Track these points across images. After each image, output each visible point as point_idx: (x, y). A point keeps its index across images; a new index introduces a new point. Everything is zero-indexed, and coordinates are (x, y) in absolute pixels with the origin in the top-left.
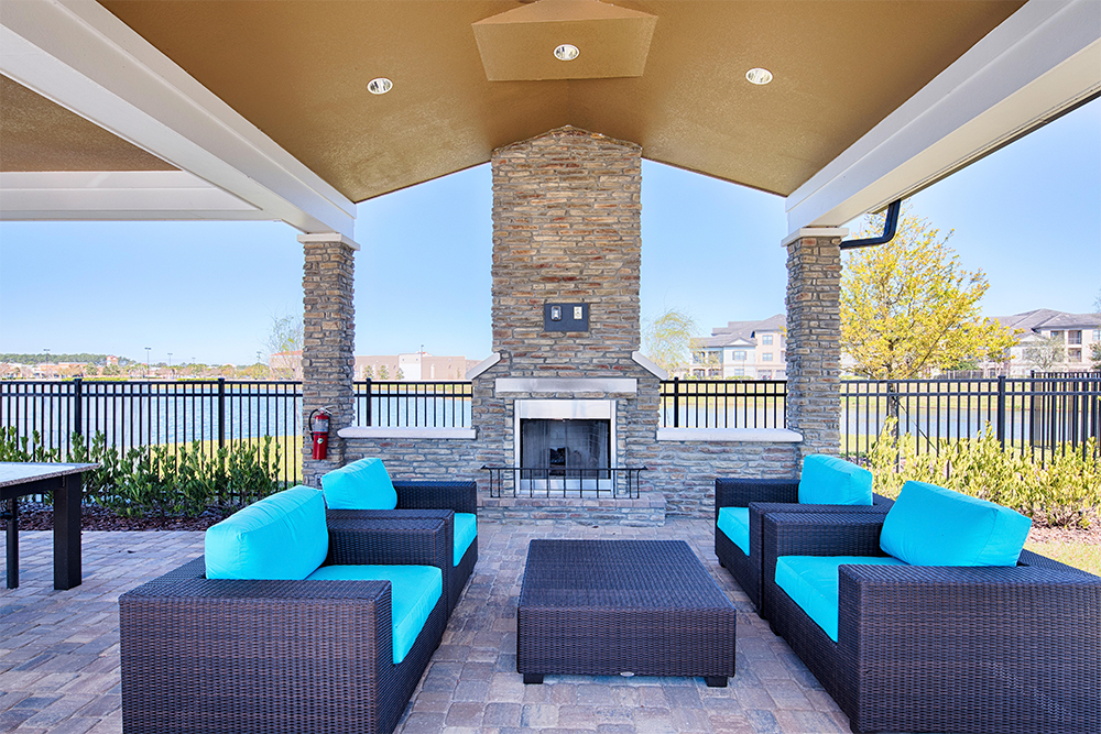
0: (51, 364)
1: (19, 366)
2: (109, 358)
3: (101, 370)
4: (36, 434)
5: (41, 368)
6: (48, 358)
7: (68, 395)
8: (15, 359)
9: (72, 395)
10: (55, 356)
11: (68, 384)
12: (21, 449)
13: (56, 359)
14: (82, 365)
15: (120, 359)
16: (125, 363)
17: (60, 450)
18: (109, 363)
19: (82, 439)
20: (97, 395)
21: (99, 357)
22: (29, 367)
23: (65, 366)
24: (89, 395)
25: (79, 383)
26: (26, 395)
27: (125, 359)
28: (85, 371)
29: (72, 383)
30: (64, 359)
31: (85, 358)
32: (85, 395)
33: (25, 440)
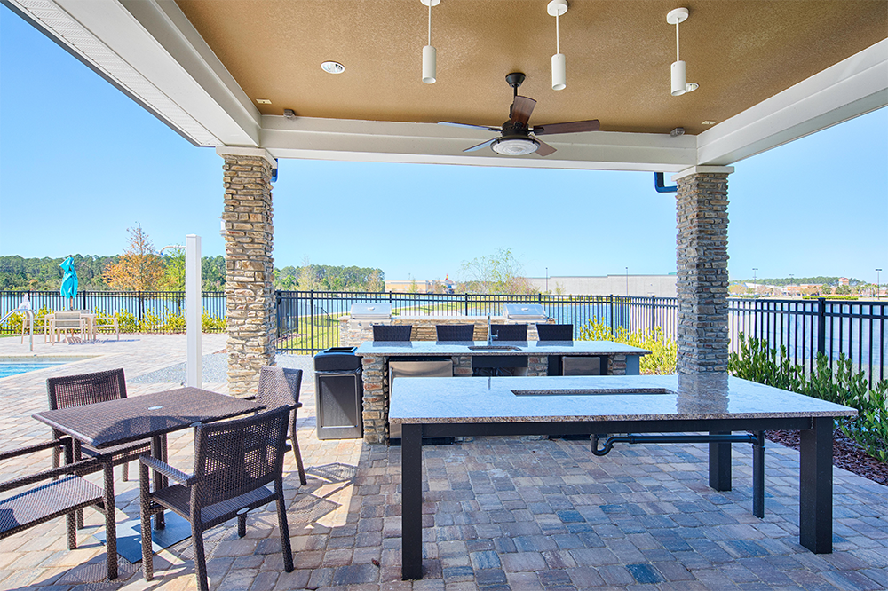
0: (794, 285)
1: (773, 287)
2: (841, 280)
3: (834, 289)
4: (783, 348)
5: (787, 288)
6: (792, 281)
7: (812, 314)
8: (770, 282)
9: (816, 314)
10: (798, 280)
11: (812, 303)
12: (771, 360)
13: (798, 282)
14: (818, 285)
15: (851, 281)
16: (855, 283)
17: (804, 368)
18: (840, 284)
19: (826, 360)
20: (841, 315)
21: (832, 279)
22: (779, 288)
23: (804, 287)
24: (832, 315)
25: (822, 303)
26: (775, 311)
27: (855, 280)
28: (821, 291)
29: (816, 302)
30: (804, 281)
31: (820, 280)
32: (828, 314)
33: (774, 352)
